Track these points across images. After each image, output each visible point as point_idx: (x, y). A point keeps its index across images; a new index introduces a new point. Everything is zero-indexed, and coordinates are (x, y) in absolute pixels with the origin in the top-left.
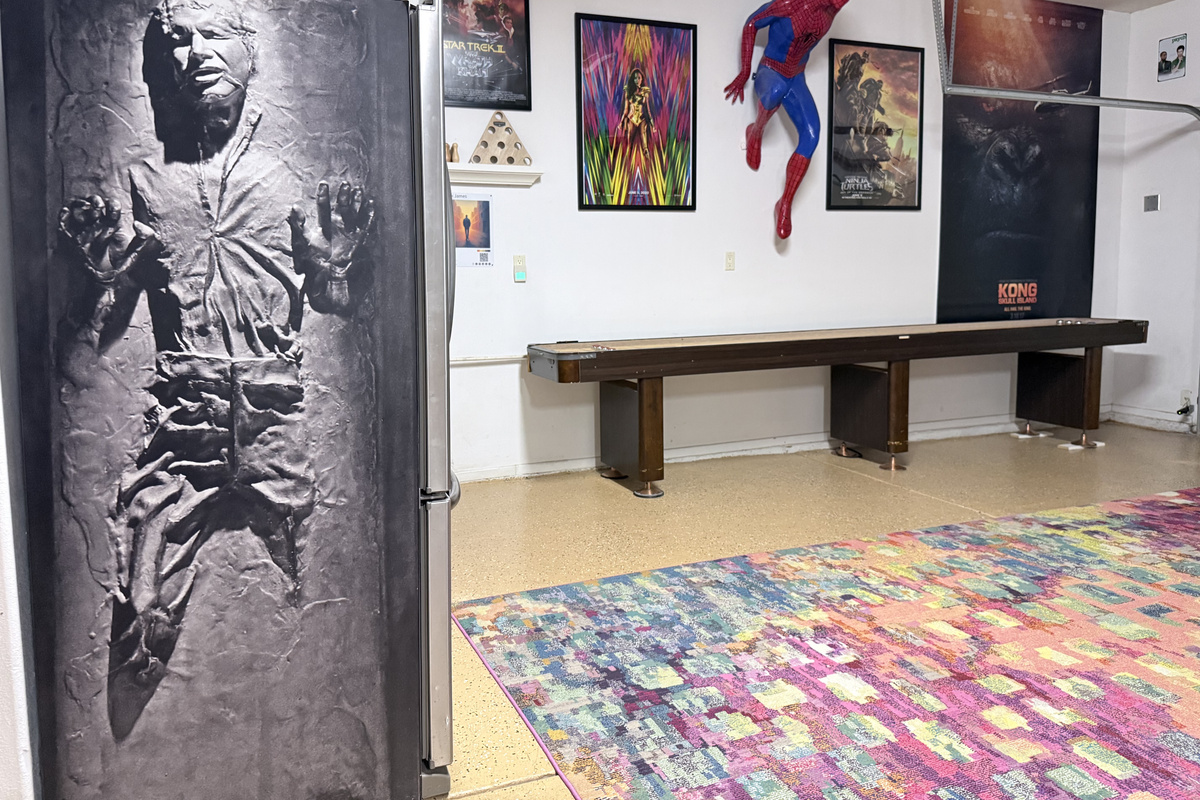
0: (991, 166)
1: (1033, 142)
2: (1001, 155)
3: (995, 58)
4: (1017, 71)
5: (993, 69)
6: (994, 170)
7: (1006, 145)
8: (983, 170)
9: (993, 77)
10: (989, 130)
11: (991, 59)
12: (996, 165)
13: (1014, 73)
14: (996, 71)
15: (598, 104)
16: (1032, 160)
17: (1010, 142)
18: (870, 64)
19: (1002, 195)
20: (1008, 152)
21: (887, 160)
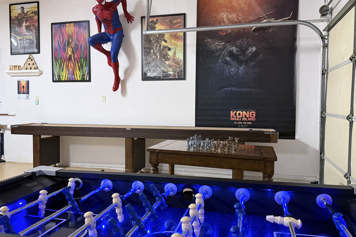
0: (224, 59)
1: (252, 46)
2: (231, 54)
3: (226, 11)
4: (240, 15)
5: (225, 16)
6: (227, 61)
7: (234, 49)
8: (220, 61)
9: (225, 19)
10: (223, 43)
11: (224, 11)
12: (228, 58)
13: (238, 15)
14: (227, 17)
15: (58, 50)
16: (250, 54)
17: (236, 47)
18: (159, 24)
19: (232, 71)
20: (235, 52)
21: (169, 60)
